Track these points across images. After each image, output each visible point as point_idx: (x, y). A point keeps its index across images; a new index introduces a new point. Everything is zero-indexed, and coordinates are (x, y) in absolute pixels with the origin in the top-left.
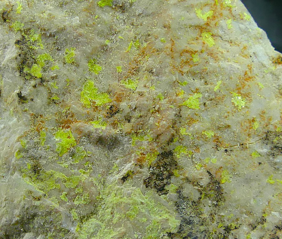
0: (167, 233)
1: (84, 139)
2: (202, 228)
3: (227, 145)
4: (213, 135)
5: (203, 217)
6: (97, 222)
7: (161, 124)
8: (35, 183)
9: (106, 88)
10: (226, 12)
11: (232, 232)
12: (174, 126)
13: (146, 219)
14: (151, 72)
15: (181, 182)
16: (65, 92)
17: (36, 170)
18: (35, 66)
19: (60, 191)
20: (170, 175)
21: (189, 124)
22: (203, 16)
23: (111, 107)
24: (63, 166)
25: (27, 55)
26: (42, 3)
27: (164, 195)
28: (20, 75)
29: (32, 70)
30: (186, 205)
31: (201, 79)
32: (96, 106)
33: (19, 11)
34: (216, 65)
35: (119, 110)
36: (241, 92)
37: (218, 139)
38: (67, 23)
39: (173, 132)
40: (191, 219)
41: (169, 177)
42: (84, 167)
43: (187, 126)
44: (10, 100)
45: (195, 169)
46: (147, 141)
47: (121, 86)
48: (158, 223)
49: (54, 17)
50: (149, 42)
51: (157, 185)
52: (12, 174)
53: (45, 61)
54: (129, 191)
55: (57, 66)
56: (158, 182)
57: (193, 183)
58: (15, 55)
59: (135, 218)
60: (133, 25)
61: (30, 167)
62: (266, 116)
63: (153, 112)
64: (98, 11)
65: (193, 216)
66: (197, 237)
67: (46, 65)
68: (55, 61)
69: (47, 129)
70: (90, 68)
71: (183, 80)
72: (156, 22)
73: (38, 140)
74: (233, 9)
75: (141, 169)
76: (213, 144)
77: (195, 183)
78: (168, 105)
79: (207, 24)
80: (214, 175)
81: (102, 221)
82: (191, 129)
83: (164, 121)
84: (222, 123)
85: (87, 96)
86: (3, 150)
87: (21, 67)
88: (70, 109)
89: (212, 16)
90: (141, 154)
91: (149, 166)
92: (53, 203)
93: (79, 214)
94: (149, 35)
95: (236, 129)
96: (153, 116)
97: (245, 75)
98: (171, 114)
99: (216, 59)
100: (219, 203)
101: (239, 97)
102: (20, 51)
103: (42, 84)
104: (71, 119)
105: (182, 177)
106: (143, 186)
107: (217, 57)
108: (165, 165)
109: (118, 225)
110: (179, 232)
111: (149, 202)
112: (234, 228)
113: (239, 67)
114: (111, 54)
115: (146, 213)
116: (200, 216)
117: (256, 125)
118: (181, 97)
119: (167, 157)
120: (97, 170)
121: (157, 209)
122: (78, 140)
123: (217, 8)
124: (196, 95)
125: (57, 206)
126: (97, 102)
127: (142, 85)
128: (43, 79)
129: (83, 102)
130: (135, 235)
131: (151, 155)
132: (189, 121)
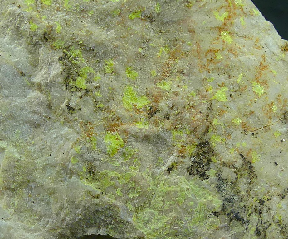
0: (213, 212)
1: (131, 139)
2: (242, 204)
3: (253, 129)
4: (241, 122)
5: (241, 194)
6: (151, 211)
7: (196, 118)
8: (92, 183)
9: (144, 91)
10: (238, 11)
11: (265, 203)
12: (207, 118)
13: (193, 203)
14: (182, 73)
15: (219, 166)
16: (109, 99)
17: (91, 171)
18: (79, 78)
19: (116, 188)
20: (209, 161)
21: (220, 115)
22: (220, 17)
23: (151, 108)
24: (115, 165)
25: (71, 70)
26: (79, 21)
27: (206, 180)
28: (67, 89)
29: (77, 82)
30: (226, 186)
31: (225, 74)
32: (137, 108)
33: (59, 31)
34: (236, 59)
35: (158, 110)
36: (260, 81)
37: (245, 125)
38: (104, 37)
39: (207, 123)
40: (231, 198)
41: (208, 164)
42: (134, 164)
43: (218, 117)
44: (59, 111)
45: (229, 154)
46: (186, 134)
47: (157, 88)
48: (204, 205)
49: (91, 33)
50: (177, 46)
51: (199, 172)
52: (70, 178)
53: (88, 73)
54: (175, 180)
55: (99, 77)
56: (199, 169)
57: (229, 166)
58: (59, 71)
59: (184, 203)
60: (161, 32)
61: (85, 170)
62: (282, 99)
63: (188, 109)
64: (130, 23)
65: (233, 194)
66: (238, 212)
67: (89, 77)
68: (96, 72)
69: (97, 134)
70: (127, 74)
71: (210, 77)
72: (182, 28)
73: (90, 145)
74: (244, 8)
75: (183, 159)
76: (241, 130)
77: (231, 166)
78: (200, 101)
79: (225, 24)
80: (246, 157)
81: (155, 209)
82: (222, 119)
83: (198, 115)
84: (247, 111)
85: (128, 101)
86: (58, 157)
87: (67, 81)
88: (115, 114)
89: (228, 17)
90: (182, 146)
91: (190, 156)
92: (110, 199)
93: (134, 205)
94: (176, 40)
95: (260, 114)
96: (188, 112)
97: (261, 65)
98: (204, 108)
99: (236, 55)
100: (253, 180)
101: (258, 86)
102: (64, 67)
103: (87, 94)
104: (117, 122)
105: (219, 162)
106: (187, 174)
107: (236, 52)
108: (204, 153)
109: (169, 210)
110: (223, 210)
111: (194, 188)
112: (267, 200)
113: (255, 59)
114: (145, 61)
115: (193, 197)
116: (239, 194)
117: (275, 108)
118: (210, 92)
119: (205, 146)
120: (145, 165)
121: (202, 193)
122: (126, 140)
123: (231, 8)
124: (223, 89)
125: (114, 201)
126: (138, 105)
127: (176, 85)
128: (88, 89)
129: (125, 106)
130: (185, 218)
131: (190, 146)
132: (220, 113)
